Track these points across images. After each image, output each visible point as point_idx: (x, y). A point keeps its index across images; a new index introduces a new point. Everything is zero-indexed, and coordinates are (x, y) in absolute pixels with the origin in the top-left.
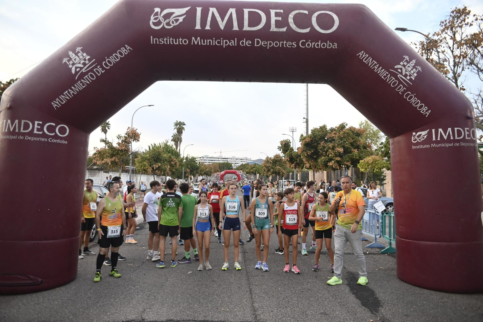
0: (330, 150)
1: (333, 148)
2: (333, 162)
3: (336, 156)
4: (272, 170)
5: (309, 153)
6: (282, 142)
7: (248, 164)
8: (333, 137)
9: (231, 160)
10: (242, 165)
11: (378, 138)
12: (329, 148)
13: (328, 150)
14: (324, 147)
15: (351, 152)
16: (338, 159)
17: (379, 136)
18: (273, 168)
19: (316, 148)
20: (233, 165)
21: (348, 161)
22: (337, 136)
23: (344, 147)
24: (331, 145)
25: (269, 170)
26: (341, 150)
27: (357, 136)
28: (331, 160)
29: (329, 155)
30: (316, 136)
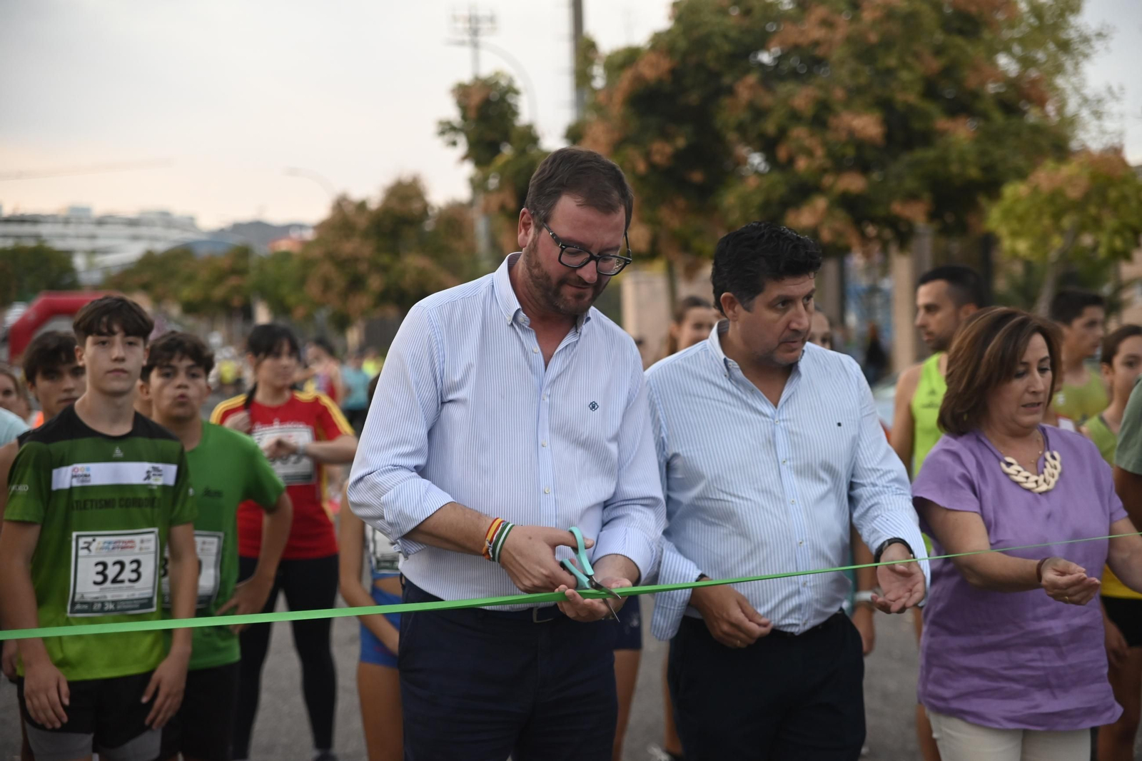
0: (800, 133)
1: (820, 118)
2: (821, 203)
3: (839, 165)
4: (375, 283)
5: (662, 151)
6: (462, 93)
7: (183, 253)
8: (816, 44)
9: (59, 229)
10: (149, 261)
11: (1065, 46)
12: (795, 117)
13: (782, 133)
14: (759, 113)
15: (927, 138)
16: (853, 183)
17: (1072, 34)
18: (384, 269)
19: (701, 119)
20: (79, 262)
21: (912, 197)
22: (839, 34)
23: (885, 106)
24: (802, 97)
25: (356, 284)
26: (867, 125)
27: (961, 32)
28: (803, 191)
29: (791, 161)
30: (701, 44)
